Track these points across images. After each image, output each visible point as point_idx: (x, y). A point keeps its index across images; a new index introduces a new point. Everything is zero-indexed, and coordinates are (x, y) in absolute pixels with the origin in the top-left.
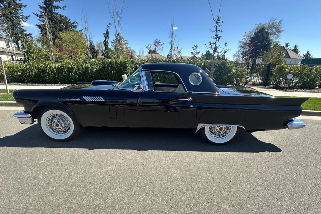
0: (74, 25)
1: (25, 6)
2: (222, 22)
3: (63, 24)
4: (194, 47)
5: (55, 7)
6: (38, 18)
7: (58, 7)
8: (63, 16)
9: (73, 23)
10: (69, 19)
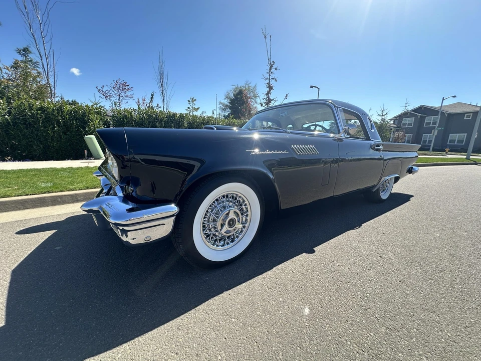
2: (276, 69)
4: (190, 100)
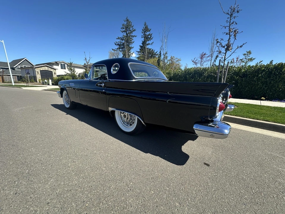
0: (156, 54)
1: (133, 48)
2: (238, 12)
3: (150, 54)
5: (148, 45)
6: (138, 53)
7: (149, 44)
8: (151, 49)
9: (156, 53)
10: (154, 50)
